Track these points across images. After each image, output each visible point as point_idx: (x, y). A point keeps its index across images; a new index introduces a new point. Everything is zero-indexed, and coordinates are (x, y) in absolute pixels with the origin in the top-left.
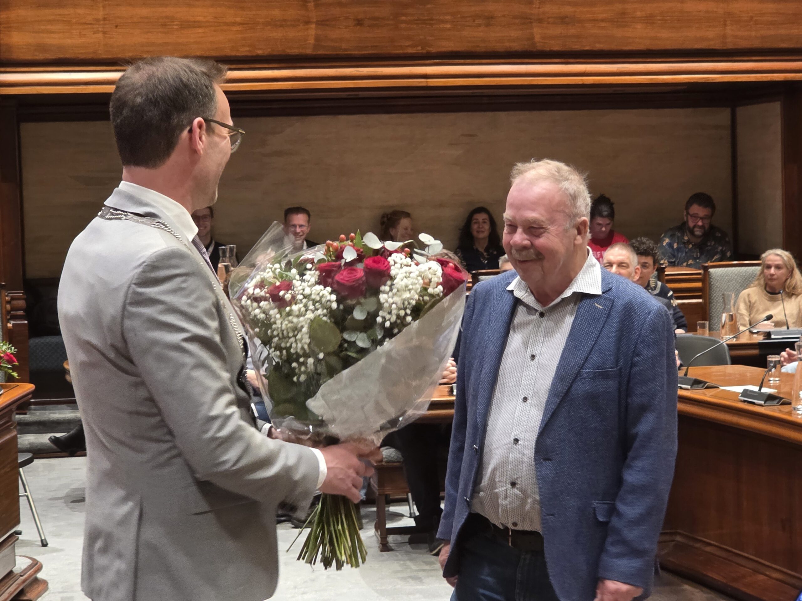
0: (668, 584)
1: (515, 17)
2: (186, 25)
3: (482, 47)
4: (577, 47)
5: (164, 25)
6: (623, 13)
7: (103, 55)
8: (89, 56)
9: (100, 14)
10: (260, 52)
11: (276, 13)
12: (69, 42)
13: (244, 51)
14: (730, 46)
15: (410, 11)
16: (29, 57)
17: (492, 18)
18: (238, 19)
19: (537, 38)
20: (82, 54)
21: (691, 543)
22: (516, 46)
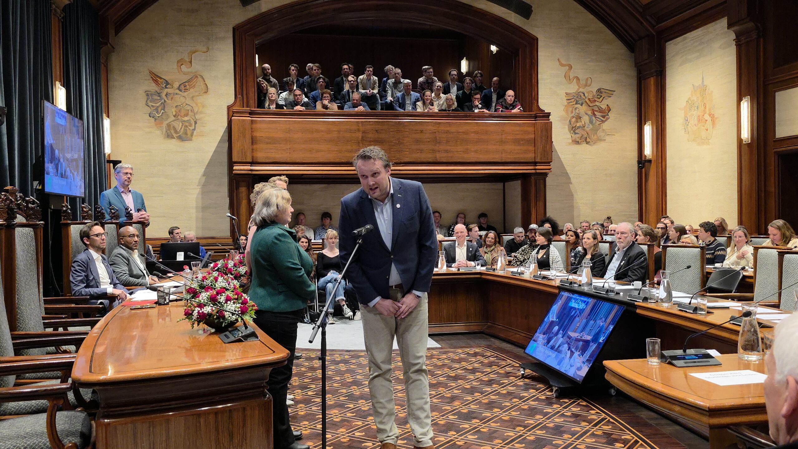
0: (486, 338)
1: (430, 150)
2: (318, 151)
3: (419, 160)
4: (451, 161)
5: (310, 151)
6: (467, 149)
7: (289, 161)
8: (283, 161)
9: (288, 147)
10: (343, 161)
11: (349, 148)
12: (277, 156)
13: (338, 160)
14: (503, 161)
15: (394, 147)
16: (264, 161)
17: (422, 150)
18: (336, 149)
19: (438, 158)
20: (282, 160)
21: (493, 325)
22: (430, 160)
